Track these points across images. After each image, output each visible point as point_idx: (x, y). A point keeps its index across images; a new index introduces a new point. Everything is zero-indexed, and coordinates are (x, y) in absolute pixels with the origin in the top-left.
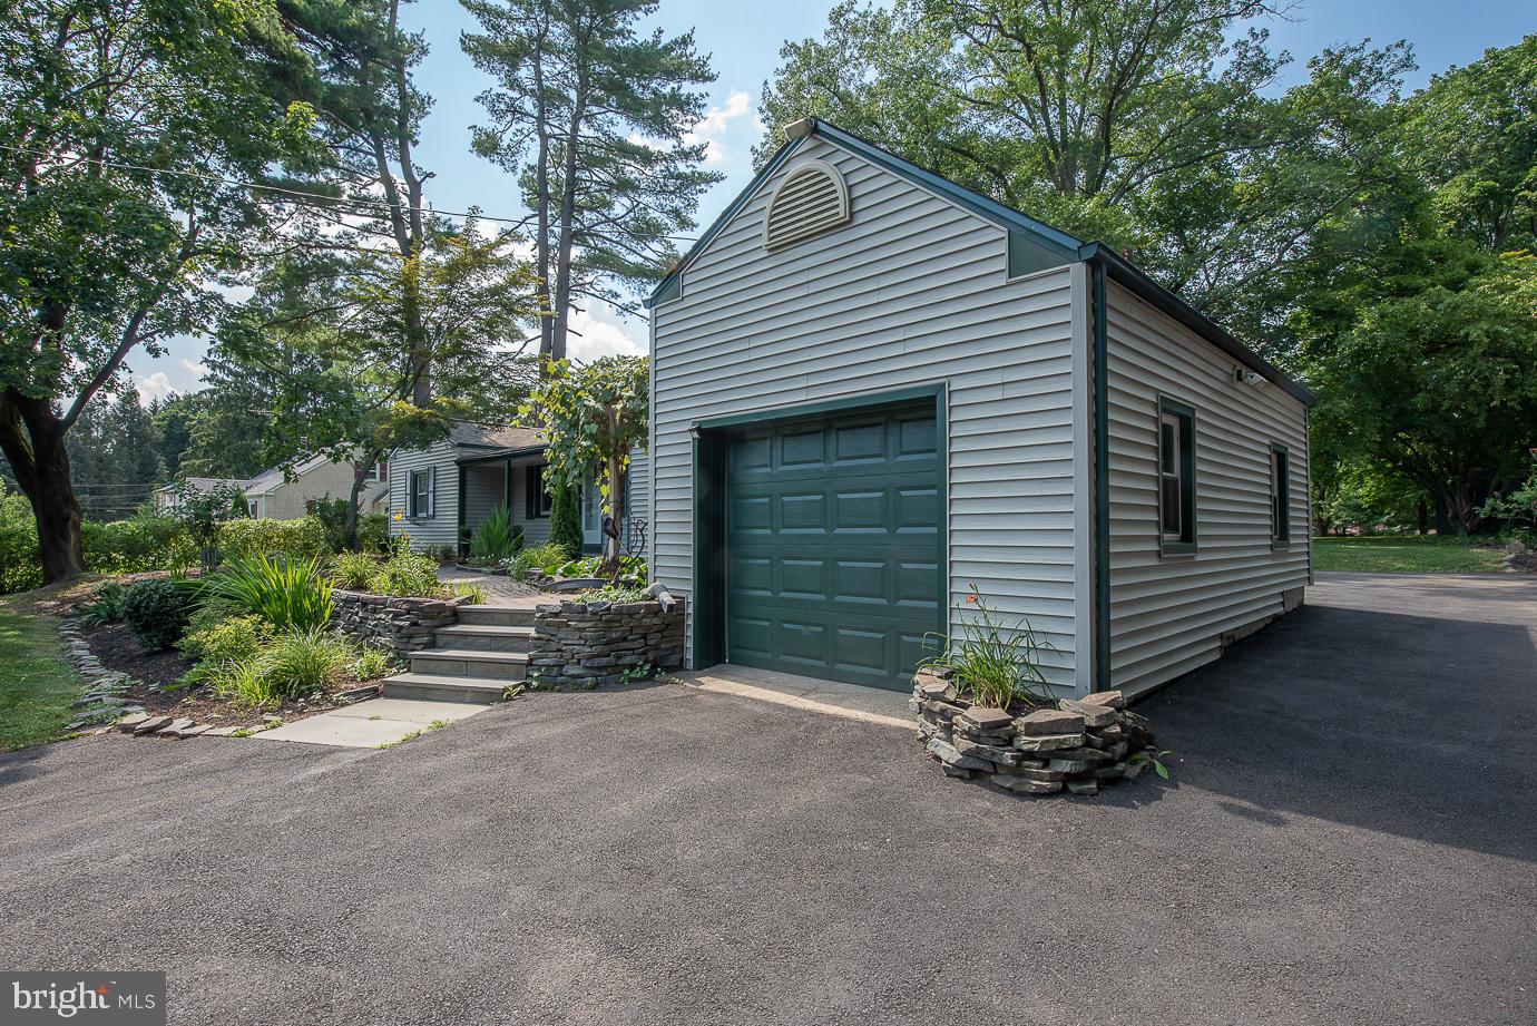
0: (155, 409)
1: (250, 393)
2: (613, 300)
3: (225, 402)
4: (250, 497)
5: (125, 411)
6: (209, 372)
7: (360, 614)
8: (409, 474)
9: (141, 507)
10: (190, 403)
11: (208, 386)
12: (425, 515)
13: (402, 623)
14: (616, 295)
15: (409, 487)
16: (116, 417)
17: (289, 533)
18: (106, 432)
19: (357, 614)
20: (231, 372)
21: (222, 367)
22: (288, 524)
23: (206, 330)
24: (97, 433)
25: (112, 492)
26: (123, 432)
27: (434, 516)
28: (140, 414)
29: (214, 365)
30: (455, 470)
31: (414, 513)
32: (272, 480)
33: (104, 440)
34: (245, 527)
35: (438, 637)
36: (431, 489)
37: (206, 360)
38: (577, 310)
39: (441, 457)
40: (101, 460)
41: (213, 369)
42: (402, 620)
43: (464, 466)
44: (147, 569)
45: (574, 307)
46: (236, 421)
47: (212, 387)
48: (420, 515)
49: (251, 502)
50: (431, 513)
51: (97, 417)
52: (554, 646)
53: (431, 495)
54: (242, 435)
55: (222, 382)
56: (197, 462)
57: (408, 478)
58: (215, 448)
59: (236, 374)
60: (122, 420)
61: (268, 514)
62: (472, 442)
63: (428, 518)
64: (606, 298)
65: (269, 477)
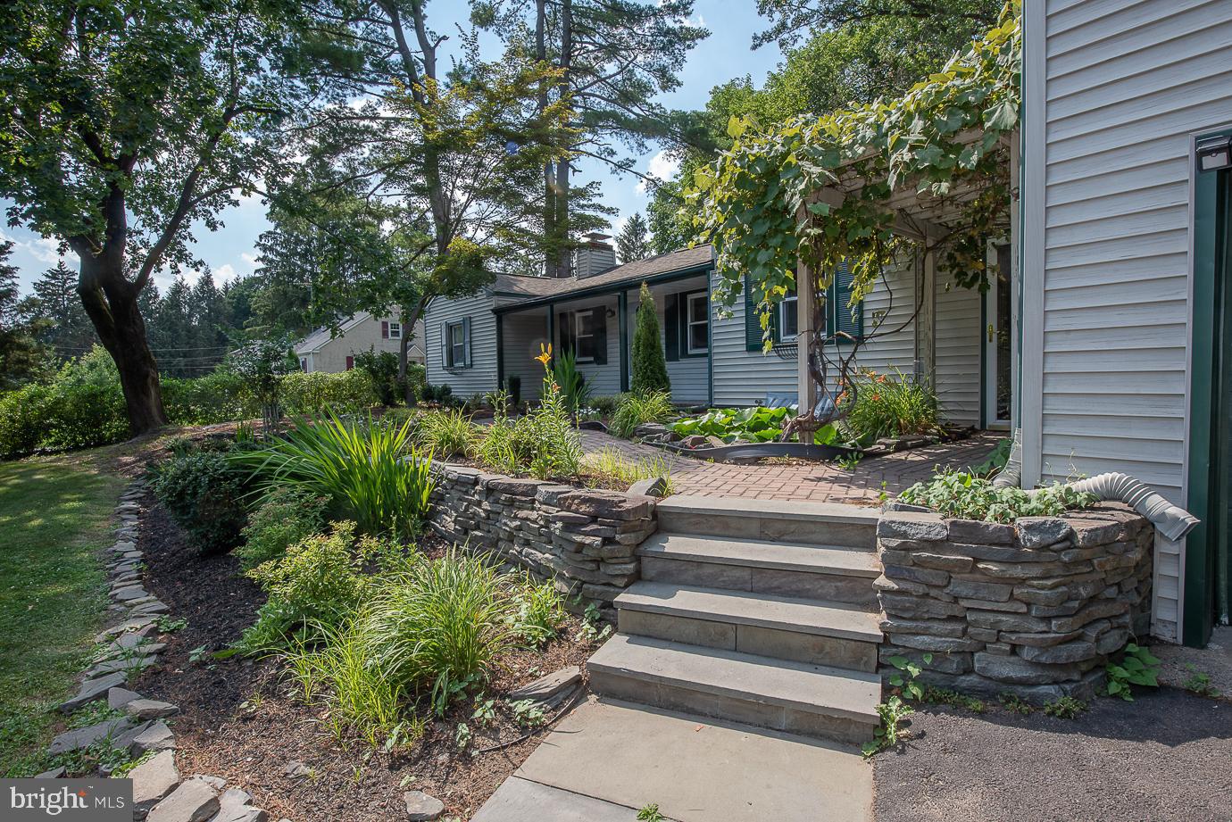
0: (226, 288)
1: (294, 270)
2: (609, 158)
3: (277, 280)
4: (300, 355)
5: (203, 292)
6: (261, 254)
7: (486, 505)
8: (444, 326)
9: (218, 366)
10: (251, 283)
11: (261, 265)
12: (462, 364)
13: (588, 540)
14: (612, 153)
15: (444, 340)
16: (197, 296)
17: (338, 385)
18: (191, 309)
19: (479, 504)
20: (278, 254)
21: (271, 249)
22: (336, 377)
23: (255, 190)
24: (186, 310)
25: (199, 355)
26: (204, 309)
27: (472, 365)
28: (215, 294)
29: (265, 248)
30: (493, 319)
31: (451, 363)
32: (318, 340)
33: (190, 315)
34: (300, 380)
35: (645, 561)
36: (467, 340)
37: (258, 244)
38: (575, 171)
39: (479, 307)
40: (189, 331)
41: (265, 251)
42: (587, 534)
43: (499, 313)
44: (221, 421)
45: (573, 167)
46: (285, 293)
47: (264, 266)
48: (456, 365)
49: (301, 359)
50: (468, 362)
51: (184, 297)
52: (941, 609)
53: (468, 346)
54: (291, 305)
55: (271, 261)
56: (258, 328)
57: (444, 330)
58: (271, 316)
59: (281, 255)
60: (202, 299)
61: (316, 368)
62: (505, 291)
63: (465, 367)
64: (603, 156)
65: (314, 338)
